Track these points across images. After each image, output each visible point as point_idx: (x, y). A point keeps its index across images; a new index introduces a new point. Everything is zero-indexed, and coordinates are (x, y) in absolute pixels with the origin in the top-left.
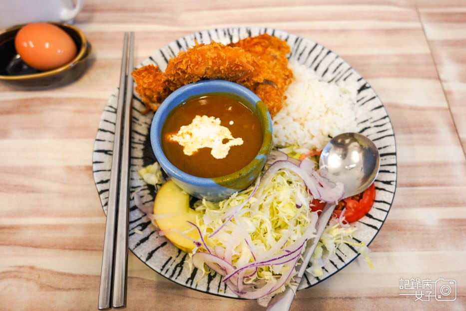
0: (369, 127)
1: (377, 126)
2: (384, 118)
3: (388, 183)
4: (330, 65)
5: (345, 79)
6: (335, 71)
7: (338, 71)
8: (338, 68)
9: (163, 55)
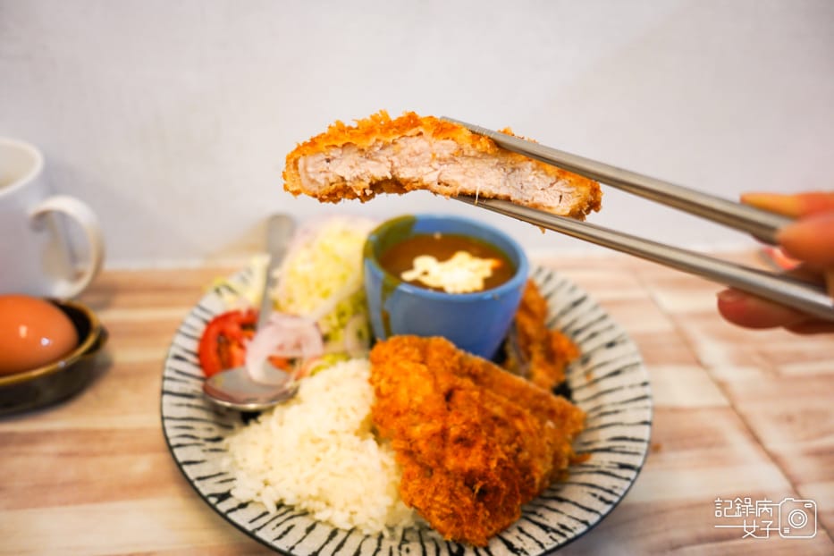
0: (208, 440)
1: (193, 437)
2: (179, 446)
3: (178, 358)
4: (304, 537)
5: (266, 513)
6: (289, 529)
7: (284, 528)
8: (285, 533)
9: (633, 440)
